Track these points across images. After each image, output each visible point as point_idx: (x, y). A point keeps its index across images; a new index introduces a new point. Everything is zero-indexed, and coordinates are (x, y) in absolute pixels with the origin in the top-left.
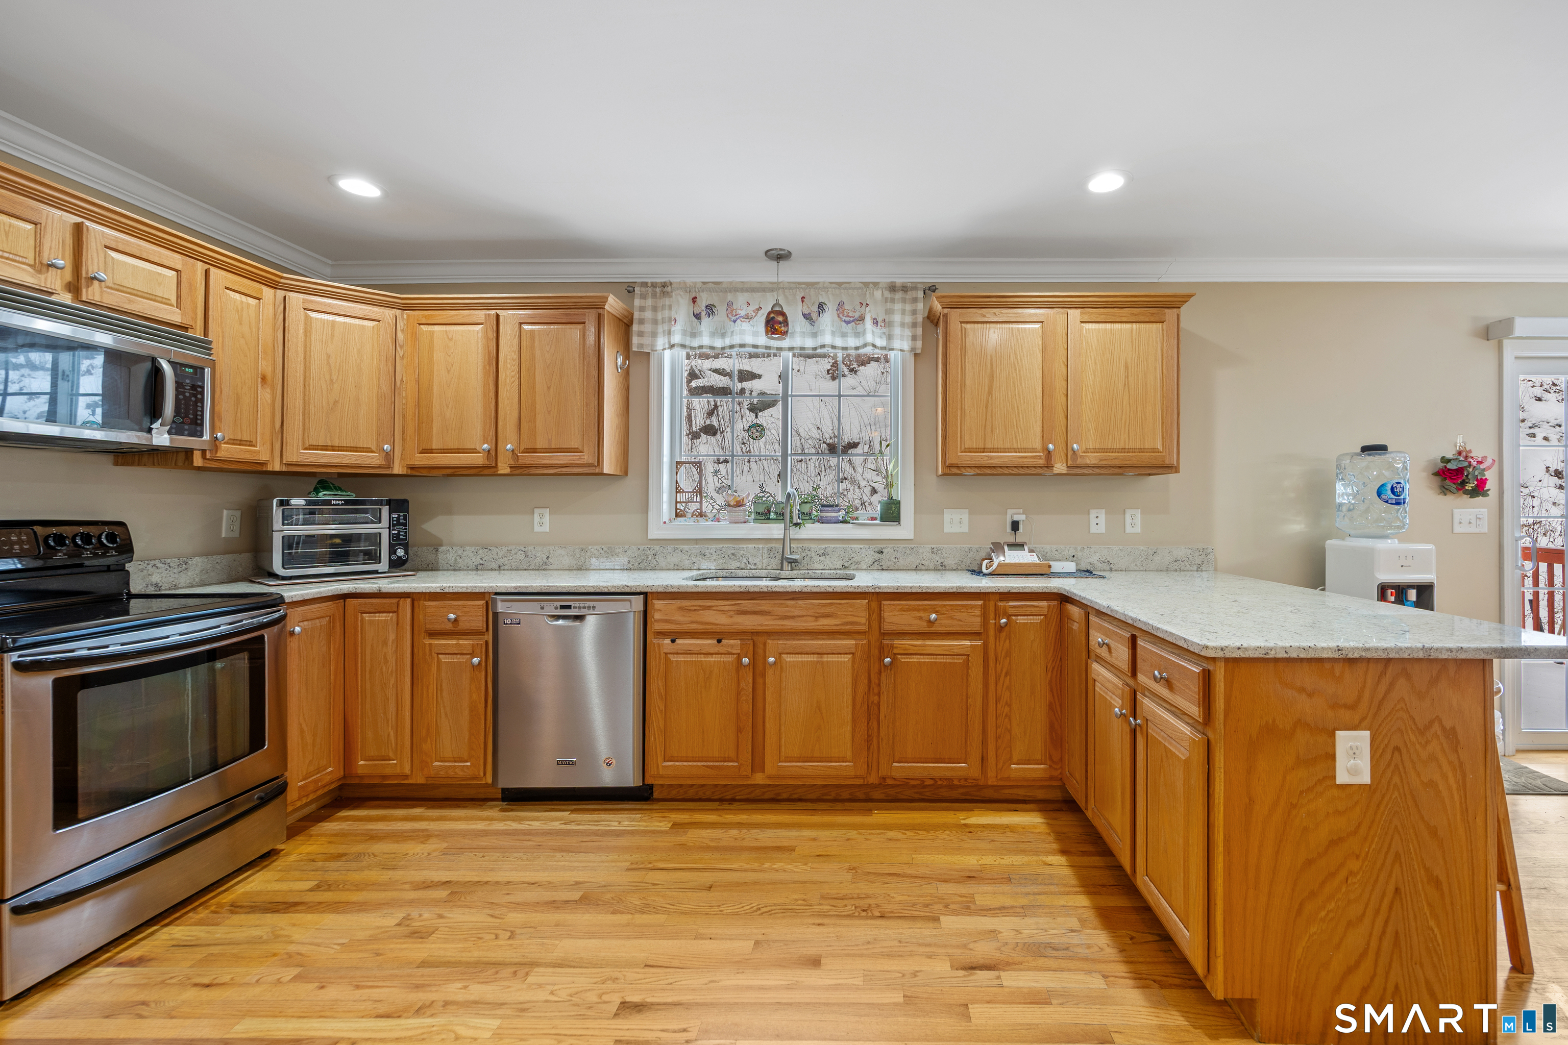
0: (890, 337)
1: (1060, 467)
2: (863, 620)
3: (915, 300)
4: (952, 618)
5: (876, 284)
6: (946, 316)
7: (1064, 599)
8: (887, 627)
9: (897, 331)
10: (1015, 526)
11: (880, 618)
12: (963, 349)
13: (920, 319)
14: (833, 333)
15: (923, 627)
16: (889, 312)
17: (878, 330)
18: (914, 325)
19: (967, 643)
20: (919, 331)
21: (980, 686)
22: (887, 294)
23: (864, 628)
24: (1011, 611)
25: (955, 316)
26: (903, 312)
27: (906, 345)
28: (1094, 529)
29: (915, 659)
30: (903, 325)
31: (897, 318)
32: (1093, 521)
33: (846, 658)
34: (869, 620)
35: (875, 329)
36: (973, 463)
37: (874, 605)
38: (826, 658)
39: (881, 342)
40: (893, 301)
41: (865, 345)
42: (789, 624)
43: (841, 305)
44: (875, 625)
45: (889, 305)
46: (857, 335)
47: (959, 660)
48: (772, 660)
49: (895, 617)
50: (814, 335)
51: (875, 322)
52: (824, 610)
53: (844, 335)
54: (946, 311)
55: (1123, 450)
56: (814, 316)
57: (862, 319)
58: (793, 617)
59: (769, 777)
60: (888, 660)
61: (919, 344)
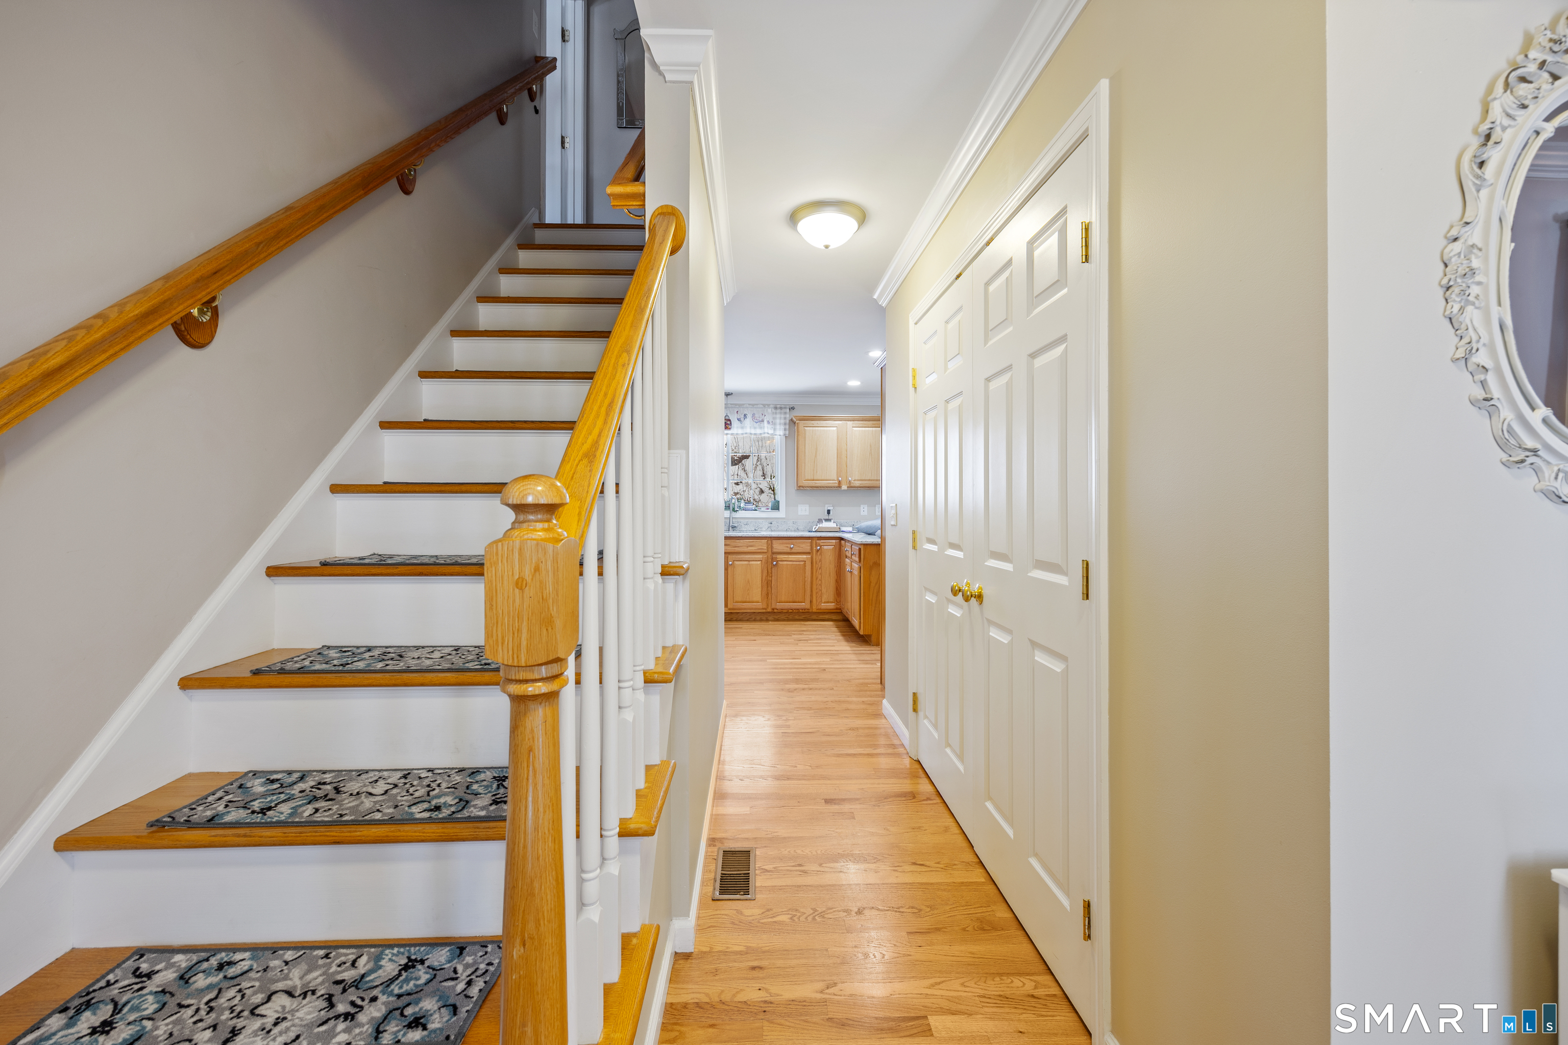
0: (775, 430)
1: (844, 487)
2: (765, 548)
3: (785, 413)
4: (799, 547)
5: (769, 405)
6: (798, 423)
7: (841, 539)
8: (774, 550)
9: (778, 427)
10: (829, 512)
11: (772, 547)
12: (805, 438)
13: (788, 422)
14: (750, 427)
15: (788, 550)
16: (774, 418)
17: (770, 426)
18: (785, 424)
19: (805, 556)
20: (787, 427)
21: (810, 573)
22: (774, 411)
23: (766, 551)
24: (822, 544)
25: (802, 423)
26: (780, 418)
27: (782, 433)
28: (862, 513)
29: (785, 563)
30: (780, 424)
31: (778, 421)
32: (862, 509)
33: (759, 562)
34: (767, 547)
35: (768, 426)
36: (809, 485)
37: (769, 542)
38: (751, 563)
39: (771, 432)
40: (776, 413)
41: (764, 433)
42: (737, 549)
43: (754, 415)
44: (770, 550)
45: (774, 416)
46: (761, 428)
47: (802, 563)
48: (730, 563)
49: (778, 546)
50: (742, 428)
51: (768, 422)
52: (750, 544)
53: (755, 428)
54: (798, 421)
55: (869, 480)
56: (742, 419)
57: (763, 421)
58: (738, 547)
59: (729, 609)
60: (775, 563)
61: (787, 432)
